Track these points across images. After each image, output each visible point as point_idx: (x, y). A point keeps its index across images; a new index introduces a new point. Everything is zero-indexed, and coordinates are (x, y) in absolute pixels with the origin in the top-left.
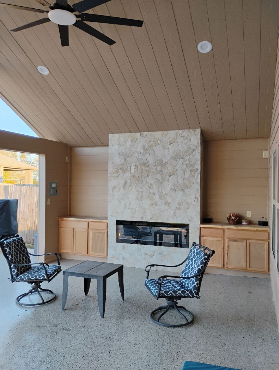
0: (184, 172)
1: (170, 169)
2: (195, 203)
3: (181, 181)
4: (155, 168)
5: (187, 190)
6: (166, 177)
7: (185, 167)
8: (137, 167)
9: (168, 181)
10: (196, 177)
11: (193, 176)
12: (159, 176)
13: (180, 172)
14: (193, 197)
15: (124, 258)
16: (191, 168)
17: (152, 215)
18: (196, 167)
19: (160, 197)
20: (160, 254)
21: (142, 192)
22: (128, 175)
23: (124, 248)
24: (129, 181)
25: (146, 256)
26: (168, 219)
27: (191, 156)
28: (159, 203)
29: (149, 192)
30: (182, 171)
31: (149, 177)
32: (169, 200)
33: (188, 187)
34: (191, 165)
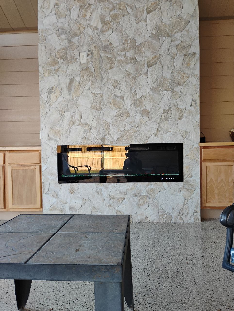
0: (173, 58)
1: (148, 54)
2: (192, 108)
3: (167, 74)
4: (123, 53)
5: (178, 89)
6: (142, 69)
7: (174, 49)
8: (92, 54)
9: (146, 74)
10: (192, 66)
11: (188, 65)
12: (129, 68)
13: (166, 60)
14: (188, 99)
15: (73, 208)
16: (184, 52)
17: (120, 133)
18: (192, 50)
19: (134, 103)
20: (135, 195)
21: (102, 95)
22: (75, 67)
23: (72, 191)
24: (78, 79)
25: (112, 200)
26: (148, 138)
27: (184, 32)
28: (131, 113)
29: (113, 94)
30: (169, 57)
31: (114, 69)
32: (149, 107)
33: (179, 84)
34: (185, 48)
